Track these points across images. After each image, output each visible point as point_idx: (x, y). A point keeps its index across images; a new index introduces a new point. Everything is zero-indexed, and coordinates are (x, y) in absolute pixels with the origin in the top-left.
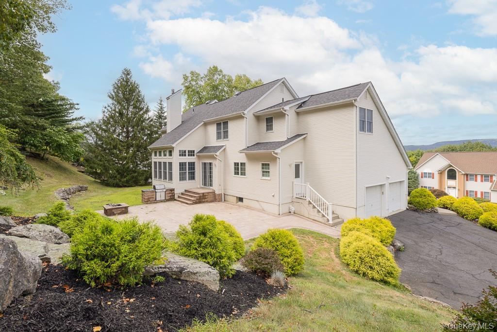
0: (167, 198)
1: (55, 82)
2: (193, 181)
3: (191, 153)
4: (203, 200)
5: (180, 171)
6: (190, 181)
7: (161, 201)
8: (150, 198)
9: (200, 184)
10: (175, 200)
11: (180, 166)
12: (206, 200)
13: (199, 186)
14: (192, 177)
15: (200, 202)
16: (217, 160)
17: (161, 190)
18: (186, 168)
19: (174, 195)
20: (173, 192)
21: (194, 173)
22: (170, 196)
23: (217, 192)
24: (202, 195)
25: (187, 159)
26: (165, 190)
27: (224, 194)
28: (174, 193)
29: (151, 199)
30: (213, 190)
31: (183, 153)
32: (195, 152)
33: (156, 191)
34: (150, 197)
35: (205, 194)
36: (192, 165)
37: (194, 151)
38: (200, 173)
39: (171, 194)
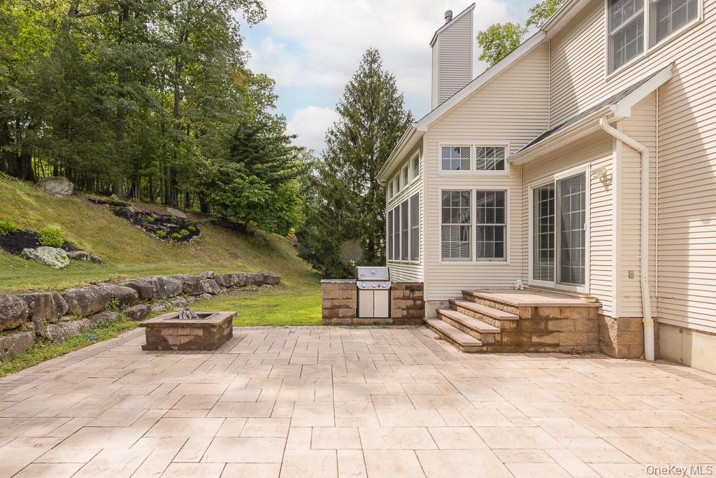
0: (398, 314)
1: (279, 116)
2: (496, 262)
3: (491, 157)
4: (535, 339)
5: (444, 221)
6: (485, 262)
7: (376, 323)
8: (340, 307)
9: (523, 276)
10: (425, 324)
11: (445, 202)
12: (548, 339)
13: (519, 283)
14: (494, 245)
15: (518, 347)
16: (619, 145)
17: (375, 285)
18: (467, 211)
19: (422, 307)
20: (417, 294)
21: (500, 232)
22: (408, 308)
23: (611, 310)
24: (528, 314)
25: (475, 180)
26: (388, 285)
27: (658, 325)
28: (421, 298)
29: (341, 312)
30: (588, 297)
31: (457, 157)
32: (507, 155)
33: (359, 284)
34: (336, 303)
35: (543, 313)
36: (494, 206)
37: (500, 150)
38: (525, 232)
39: (410, 303)
